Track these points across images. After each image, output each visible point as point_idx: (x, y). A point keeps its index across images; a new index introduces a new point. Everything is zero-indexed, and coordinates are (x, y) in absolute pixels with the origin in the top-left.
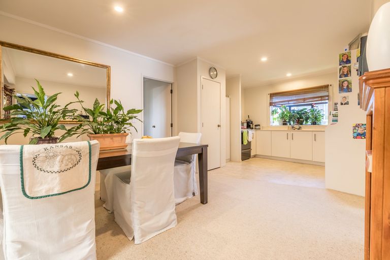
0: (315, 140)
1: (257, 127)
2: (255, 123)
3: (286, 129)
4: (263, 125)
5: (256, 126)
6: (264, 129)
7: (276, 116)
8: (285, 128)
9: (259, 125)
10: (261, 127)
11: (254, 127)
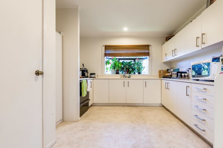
0: (146, 87)
1: (93, 76)
2: (90, 72)
3: (119, 78)
4: (98, 73)
5: (91, 74)
6: (99, 78)
7: (109, 66)
8: (118, 76)
9: (94, 74)
10: (96, 76)
11: (89, 75)
